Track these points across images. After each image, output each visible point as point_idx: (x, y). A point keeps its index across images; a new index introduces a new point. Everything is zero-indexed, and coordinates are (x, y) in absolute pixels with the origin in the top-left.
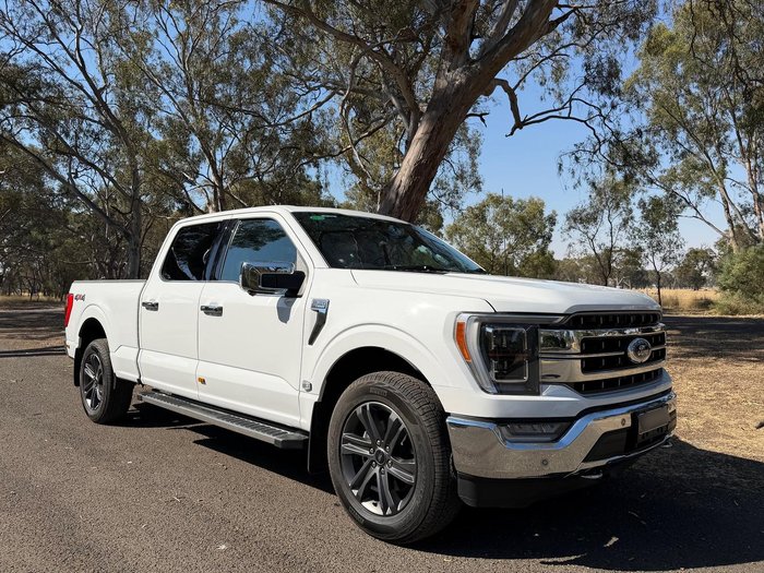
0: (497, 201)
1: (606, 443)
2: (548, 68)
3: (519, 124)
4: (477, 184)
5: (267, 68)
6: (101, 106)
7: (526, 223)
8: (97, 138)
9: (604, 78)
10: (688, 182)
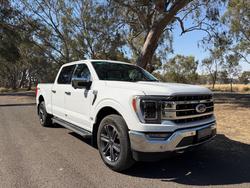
0: (179, 57)
1: (185, 141)
2: (194, 12)
3: (184, 32)
4: (172, 51)
5: (106, 17)
6: (57, 31)
7: (189, 64)
8: (57, 40)
9: (213, 15)
10: (243, 49)
